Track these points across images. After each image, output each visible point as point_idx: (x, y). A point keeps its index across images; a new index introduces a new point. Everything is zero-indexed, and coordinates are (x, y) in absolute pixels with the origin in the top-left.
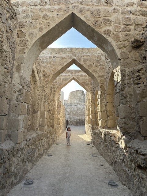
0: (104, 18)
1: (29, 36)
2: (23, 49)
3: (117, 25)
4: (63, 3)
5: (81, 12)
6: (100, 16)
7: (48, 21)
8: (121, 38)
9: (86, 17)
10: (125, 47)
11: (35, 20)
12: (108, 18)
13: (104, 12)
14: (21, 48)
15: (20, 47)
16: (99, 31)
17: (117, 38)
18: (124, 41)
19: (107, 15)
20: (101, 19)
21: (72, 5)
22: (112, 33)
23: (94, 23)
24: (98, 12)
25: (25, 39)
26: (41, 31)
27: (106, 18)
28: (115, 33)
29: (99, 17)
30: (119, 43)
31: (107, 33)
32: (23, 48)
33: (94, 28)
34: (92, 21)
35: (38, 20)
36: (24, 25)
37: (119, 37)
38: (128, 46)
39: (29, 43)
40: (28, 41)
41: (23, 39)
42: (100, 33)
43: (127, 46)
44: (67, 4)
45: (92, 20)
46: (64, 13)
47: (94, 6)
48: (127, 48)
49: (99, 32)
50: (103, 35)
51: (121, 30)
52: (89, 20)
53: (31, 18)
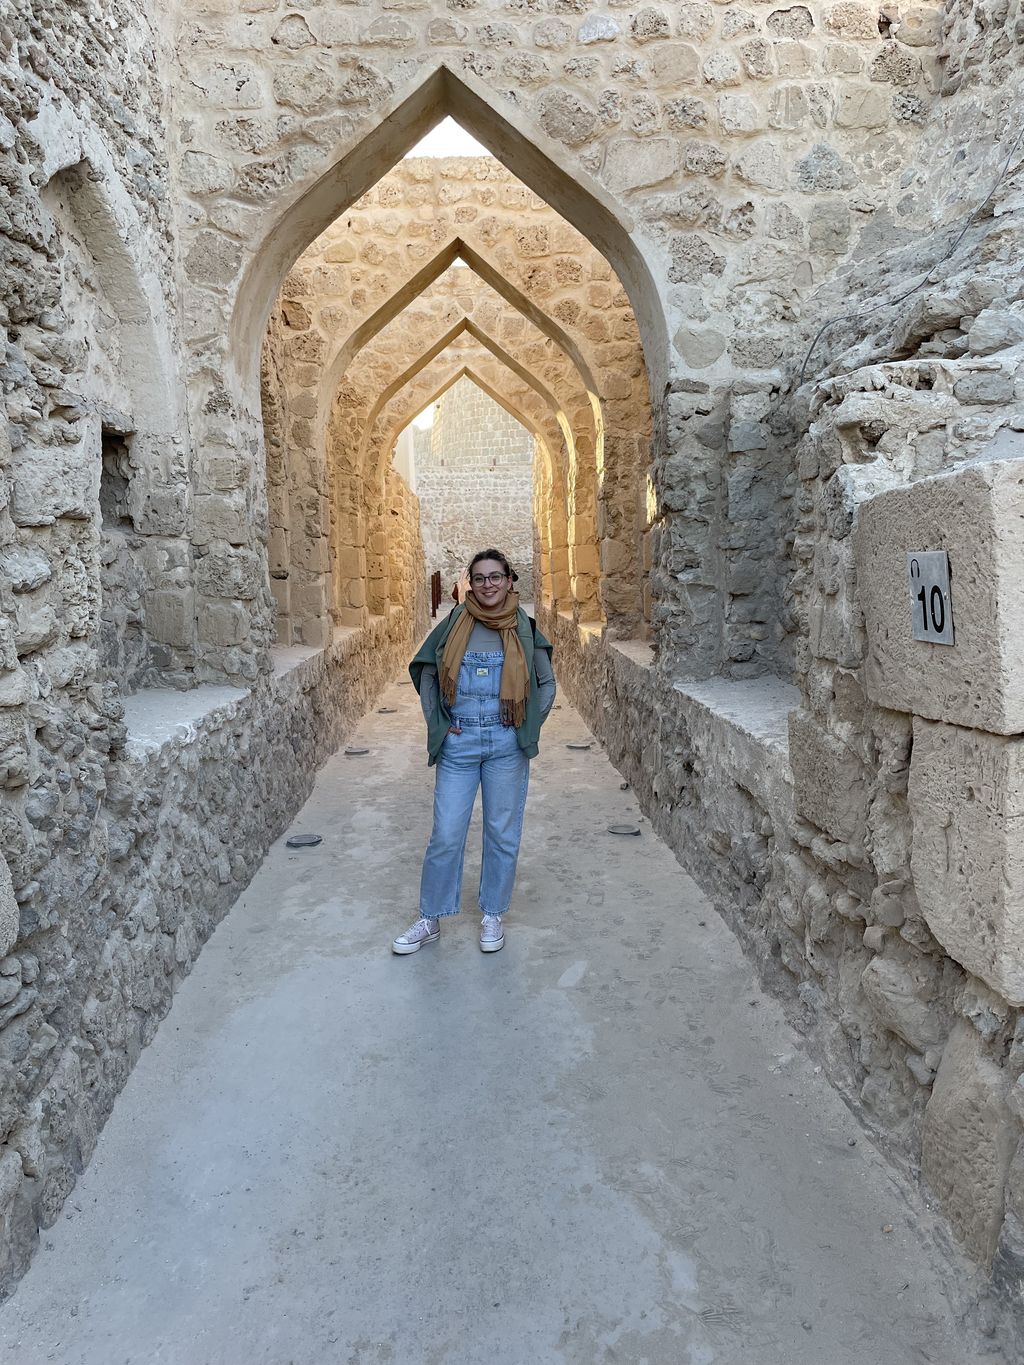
0: (558, 257)
1: (323, 321)
2: (310, 371)
3: (599, 283)
4: (425, 201)
5: (486, 236)
6: (547, 252)
7: (379, 271)
8: (610, 333)
9: (501, 256)
10: (620, 360)
11: (336, 265)
12: (573, 257)
13: (558, 234)
14: (302, 365)
15: (298, 364)
16: (541, 305)
17: (596, 331)
18: (619, 339)
19: (570, 247)
20: (548, 263)
21: (455, 207)
22: (581, 313)
23: (526, 277)
24: (541, 236)
25: (312, 334)
26: (359, 308)
27: (565, 256)
28: (593, 312)
29: (542, 253)
30: (601, 347)
31: (566, 312)
32: (307, 364)
33: (526, 294)
34: (522, 270)
35: (345, 265)
36: (303, 284)
37: (601, 327)
38: (629, 355)
39: (323, 348)
40: (319, 341)
41: (304, 332)
42: (545, 312)
43: (626, 357)
44: (438, 203)
45: (522, 265)
46: (430, 240)
47: (529, 210)
48: (628, 361)
49: (541, 308)
50: (553, 319)
51: (609, 303)
52: (510, 266)
53: (321, 256)
